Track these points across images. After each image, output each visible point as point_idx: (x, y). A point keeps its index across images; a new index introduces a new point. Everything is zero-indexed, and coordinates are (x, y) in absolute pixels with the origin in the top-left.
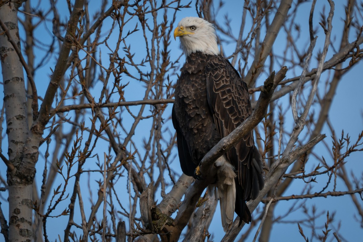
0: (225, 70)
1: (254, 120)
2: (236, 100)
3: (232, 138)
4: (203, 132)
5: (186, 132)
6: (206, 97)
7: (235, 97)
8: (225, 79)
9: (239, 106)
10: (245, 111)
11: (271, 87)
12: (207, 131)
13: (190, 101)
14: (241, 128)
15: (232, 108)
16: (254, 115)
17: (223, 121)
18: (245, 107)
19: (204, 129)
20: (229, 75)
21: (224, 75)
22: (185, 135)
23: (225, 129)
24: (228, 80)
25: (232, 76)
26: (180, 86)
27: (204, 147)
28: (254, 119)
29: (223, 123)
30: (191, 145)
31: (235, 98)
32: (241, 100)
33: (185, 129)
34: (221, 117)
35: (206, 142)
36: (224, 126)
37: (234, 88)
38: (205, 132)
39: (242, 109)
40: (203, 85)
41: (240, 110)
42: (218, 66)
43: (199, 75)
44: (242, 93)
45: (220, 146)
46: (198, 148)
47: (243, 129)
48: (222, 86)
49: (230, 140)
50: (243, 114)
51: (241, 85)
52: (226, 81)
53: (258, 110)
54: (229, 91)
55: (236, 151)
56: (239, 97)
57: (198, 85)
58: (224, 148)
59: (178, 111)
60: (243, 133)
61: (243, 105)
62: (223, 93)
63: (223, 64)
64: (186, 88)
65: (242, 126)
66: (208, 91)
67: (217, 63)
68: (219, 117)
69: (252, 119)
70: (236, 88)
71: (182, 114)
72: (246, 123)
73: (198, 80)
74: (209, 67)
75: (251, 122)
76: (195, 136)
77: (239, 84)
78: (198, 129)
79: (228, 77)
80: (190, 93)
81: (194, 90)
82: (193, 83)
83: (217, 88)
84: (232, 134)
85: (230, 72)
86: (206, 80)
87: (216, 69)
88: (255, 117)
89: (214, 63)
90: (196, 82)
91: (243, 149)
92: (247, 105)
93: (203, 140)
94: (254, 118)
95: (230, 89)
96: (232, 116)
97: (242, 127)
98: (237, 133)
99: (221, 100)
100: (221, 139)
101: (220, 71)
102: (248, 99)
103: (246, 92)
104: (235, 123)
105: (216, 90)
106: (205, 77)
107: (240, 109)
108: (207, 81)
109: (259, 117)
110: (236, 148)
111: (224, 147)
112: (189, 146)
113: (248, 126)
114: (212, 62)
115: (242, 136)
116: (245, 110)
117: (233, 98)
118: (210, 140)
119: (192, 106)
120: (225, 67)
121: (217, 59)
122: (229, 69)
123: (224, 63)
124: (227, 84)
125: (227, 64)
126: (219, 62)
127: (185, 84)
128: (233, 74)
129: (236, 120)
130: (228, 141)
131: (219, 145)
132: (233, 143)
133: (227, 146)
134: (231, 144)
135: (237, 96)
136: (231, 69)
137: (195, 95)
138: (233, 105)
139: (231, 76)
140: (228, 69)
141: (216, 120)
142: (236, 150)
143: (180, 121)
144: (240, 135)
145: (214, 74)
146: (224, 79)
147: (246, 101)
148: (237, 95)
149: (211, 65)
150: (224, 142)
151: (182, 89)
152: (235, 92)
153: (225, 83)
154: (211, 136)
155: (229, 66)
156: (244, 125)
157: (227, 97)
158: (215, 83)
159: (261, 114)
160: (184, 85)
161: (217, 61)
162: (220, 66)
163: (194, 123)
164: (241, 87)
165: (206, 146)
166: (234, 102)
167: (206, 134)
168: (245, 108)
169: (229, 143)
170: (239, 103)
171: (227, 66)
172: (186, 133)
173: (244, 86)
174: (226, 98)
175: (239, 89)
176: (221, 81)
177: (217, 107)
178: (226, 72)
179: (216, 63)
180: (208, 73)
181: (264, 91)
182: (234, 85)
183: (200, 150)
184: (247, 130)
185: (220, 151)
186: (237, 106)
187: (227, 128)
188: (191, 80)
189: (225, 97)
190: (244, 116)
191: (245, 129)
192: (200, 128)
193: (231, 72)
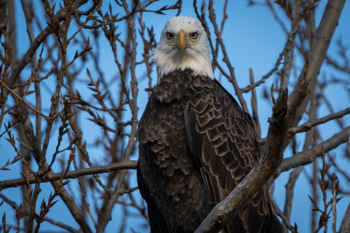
0: (212, 95)
1: (264, 171)
2: (235, 141)
3: (231, 202)
4: (188, 197)
5: (162, 201)
6: (186, 141)
7: (233, 136)
8: (214, 110)
9: (240, 150)
10: (251, 158)
11: (285, 114)
12: (194, 195)
13: (160, 149)
14: (243, 184)
15: (229, 154)
16: (263, 163)
17: (217, 177)
18: (251, 151)
19: (189, 193)
20: (220, 104)
21: (212, 104)
22: (160, 206)
23: (220, 189)
24: (218, 111)
25: (226, 104)
26: (144, 128)
27: (193, 221)
28: (263, 169)
29: (218, 180)
30: (170, 223)
31: (233, 139)
32: (242, 141)
33: (160, 197)
34: (213, 171)
35: (195, 213)
36: (218, 184)
37: (230, 123)
38: (191, 197)
39: (246, 156)
40: (180, 122)
41: (243, 157)
42: (201, 91)
43: (173, 108)
44: (244, 130)
45: (214, 218)
46: (182, 224)
47: (247, 187)
48: (210, 121)
49: (229, 206)
50: (248, 163)
51: (241, 118)
52: (217, 113)
53: (268, 153)
54: (222, 128)
55: (242, 224)
56: (240, 137)
57: (172, 124)
58: (220, 220)
59: (145, 170)
60: (247, 193)
61: (247, 149)
62: (213, 133)
63: (208, 86)
64: (153, 129)
65: (246, 181)
66: (188, 131)
67: (200, 87)
68: (209, 171)
69: (261, 168)
70: (234, 122)
71: (152, 175)
72: (252, 176)
73: (171, 116)
74: (186, 93)
75: (259, 175)
76: (177, 207)
77: (238, 117)
78: (179, 195)
79: (218, 106)
80: (160, 136)
81: (165, 132)
82: (164, 121)
83: (202, 125)
84: (231, 196)
85: (221, 99)
86: (183, 114)
87: (199, 96)
88: (265, 165)
89: (195, 87)
90: (168, 120)
91: (253, 218)
92: (253, 149)
93: (189, 210)
94: (264, 167)
95: (223, 126)
96: (230, 168)
97: (246, 184)
98: (238, 194)
99: (210, 144)
100: (215, 205)
101: (204, 99)
102: (254, 138)
103: (251, 129)
104: (237, 179)
105: (201, 129)
106: (182, 109)
107: (243, 155)
108: (186, 116)
109: (270, 165)
110: (242, 219)
111: (220, 218)
112: (167, 224)
113: (255, 180)
114: (191, 86)
115: (248, 198)
116: (251, 156)
117: (229, 138)
118: (200, 208)
119: (164, 156)
120: (212, 91)
121: (199, 80)
122: (220, 93)
123: (210, 84)
124: (218, 118)
125: (215, 86)
126: (201, 85)
127: (150, 124)
128: (227, 101)
129: (237, 173)
130: (225, 208)
131: (212, 216)
132: (235, 210)
133: (225, 216)
134: (230, 213)
135: (236, 136)
136: (223, 93)
137: (168, 139)
138: (231, 150)
139: (223, 104)
140: (218, 94)
141: (205, 176)
142: (242, 221)
143: (150, 186)
144: (244, 196)
145: (195, 104)
146: (212, 110)
147: (251, 141)
148: (236, 134)
149: (190, 91)
150: (220, 211)
151: (147, 133)
152: (233, 129)
153: (214, 116)
154: (201, 203)
155: (218, 88)
156: (249, 180)
157: (219, 138)
158: (199, 118)
159: (274, 160)
160: (150, 127)
161: (199, 82)
162: (204, 91)
163: (173, 187)
164: (241, 121)
165: (195, 219)
166: (232, 145)
167: (193, 200)
168: (251, 153)
169: (228, 210)
170: (240, 146)
171: (215, 89)
172: (161, 203)
173: (246, 119)
174: (219, 140)
175: (239, 124)
176: (208, 114)
177: (205, 156)
178: (214, 98)
179: (197, 86)
180: (187, 104)
181: (274, 122)
182: (230, 118)
183: (186, 228)
184: (253, 187)
185: (214, 226)
186: (237, 152)
187: (223, 187)
188: (160, 118)
189: (216, 138)
190: (251, 166)
191: (250, 187)
192: (183, 192)
193: (223, 98)
